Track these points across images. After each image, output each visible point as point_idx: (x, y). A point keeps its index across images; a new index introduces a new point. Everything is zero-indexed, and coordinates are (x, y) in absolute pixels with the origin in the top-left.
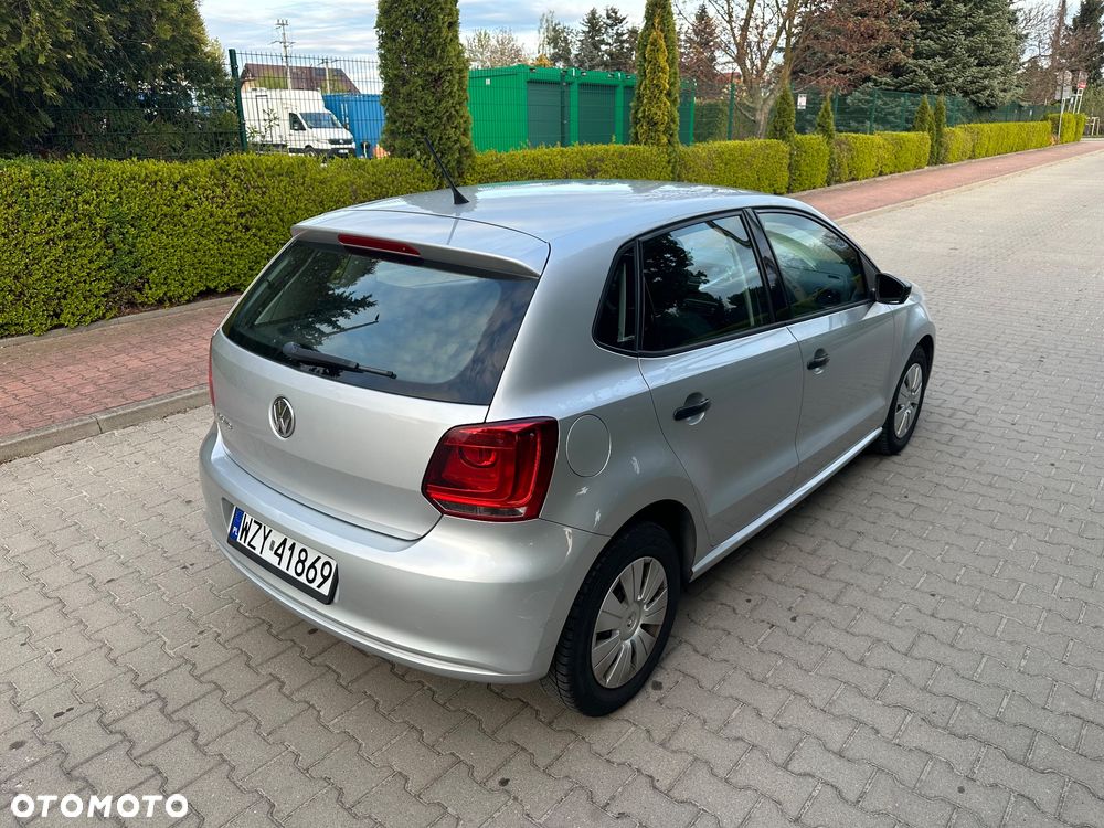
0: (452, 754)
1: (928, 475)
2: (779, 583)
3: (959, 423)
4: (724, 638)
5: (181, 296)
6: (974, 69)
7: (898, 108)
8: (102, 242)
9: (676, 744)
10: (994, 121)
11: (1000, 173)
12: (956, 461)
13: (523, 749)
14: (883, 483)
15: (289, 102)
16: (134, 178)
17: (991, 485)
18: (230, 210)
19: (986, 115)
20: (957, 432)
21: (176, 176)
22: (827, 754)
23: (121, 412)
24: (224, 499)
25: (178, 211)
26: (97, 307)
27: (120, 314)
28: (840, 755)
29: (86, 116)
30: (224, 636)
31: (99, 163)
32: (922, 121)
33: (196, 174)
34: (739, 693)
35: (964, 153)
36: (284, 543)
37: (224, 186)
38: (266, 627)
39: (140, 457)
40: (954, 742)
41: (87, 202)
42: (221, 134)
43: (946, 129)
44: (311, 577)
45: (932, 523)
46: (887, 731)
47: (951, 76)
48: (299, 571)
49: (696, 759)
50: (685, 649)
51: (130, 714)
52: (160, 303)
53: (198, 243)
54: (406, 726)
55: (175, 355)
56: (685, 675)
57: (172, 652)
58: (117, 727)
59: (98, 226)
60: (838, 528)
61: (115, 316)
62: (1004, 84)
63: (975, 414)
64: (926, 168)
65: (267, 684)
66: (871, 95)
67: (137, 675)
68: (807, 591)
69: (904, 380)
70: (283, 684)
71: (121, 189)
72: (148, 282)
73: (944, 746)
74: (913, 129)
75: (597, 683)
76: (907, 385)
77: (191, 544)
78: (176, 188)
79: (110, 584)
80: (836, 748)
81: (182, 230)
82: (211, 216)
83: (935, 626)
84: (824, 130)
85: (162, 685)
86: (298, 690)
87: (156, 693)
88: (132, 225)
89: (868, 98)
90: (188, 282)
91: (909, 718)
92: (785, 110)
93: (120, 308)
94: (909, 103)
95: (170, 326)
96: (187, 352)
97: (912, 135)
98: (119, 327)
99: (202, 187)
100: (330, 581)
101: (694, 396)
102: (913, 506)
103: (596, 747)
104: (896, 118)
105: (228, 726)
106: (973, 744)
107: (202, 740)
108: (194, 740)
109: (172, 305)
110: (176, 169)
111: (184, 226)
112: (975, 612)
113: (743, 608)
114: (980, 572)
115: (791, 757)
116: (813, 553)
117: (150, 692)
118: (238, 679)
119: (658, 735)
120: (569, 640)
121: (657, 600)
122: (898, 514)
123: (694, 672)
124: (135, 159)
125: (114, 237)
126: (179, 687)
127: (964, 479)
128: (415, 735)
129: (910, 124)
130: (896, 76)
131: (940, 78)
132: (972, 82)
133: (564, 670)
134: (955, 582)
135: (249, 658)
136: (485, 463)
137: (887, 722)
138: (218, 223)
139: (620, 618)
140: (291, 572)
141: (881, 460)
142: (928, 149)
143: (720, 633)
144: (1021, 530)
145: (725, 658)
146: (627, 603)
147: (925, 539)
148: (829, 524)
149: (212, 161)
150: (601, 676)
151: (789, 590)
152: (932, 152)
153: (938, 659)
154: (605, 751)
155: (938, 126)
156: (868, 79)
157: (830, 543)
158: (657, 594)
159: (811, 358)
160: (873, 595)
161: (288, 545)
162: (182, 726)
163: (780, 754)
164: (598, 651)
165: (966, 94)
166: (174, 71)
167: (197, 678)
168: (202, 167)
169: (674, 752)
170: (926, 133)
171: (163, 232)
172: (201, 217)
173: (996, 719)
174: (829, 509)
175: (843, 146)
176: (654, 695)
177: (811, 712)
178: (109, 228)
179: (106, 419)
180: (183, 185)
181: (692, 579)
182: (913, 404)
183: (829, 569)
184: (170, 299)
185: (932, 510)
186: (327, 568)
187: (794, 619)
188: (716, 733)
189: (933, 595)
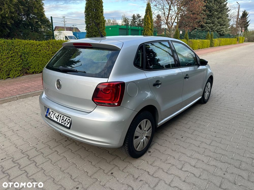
0: (99, 167)
1: (213, 108)
2: (178, 130)
3: (219, 97)
4: (166, 141)
5: (38, 71)
6: (219, 26)
7: (203, 35)
8: (20, 58)
9: (154, 165)
10: (224, 38)
11: (226, 49)
12: (219, 105)
13: (117, 166)
14: (202, 109)
15: (65, 33)
16: (28, 44)
17: (227, 110)
18: (50, 52)
19: (222, 37)
20: (219, 99)
21: (38, 43)
22: (191, 166)
23: (22, 95)
24: (44, 106)
25: (38, 52)
26: (18, 73)
27: (24, 75)
28: (194, 167)
29: (17, 30)
30: (44, 142)
31: (20, 40)
32: (208, 37)
33: (42, 43)
34: (169, 153)
35: (217, 45)
36: (59, 115)
37: (49, 46)
38: (54, 140)
39: (26, 105)
40: (222, 164)
41: (17, 49)
42: (48, 35)
43: (213, 39)
44: (65, 123)
45: (214, 118)
46: (205, 161)
47: (214, 28)
48: (62, 122)
49: (159, 168)
50: (156, 144)
51: (20, 159)
52: (33, 73)
53: (42, 59)
54: (88, 161)
55: (36, 84)
56: (156, 150)
57: (31, 146)
58: (17, 162)
59: (19, 54)
60: (192, 119)
61: (22, 76)
62: (226, 30)
63: (223, 95)
64: (209, 48)
65: (54, 152)
66: (196, 32)
67: (22, 150)
68: (185, 132)
69: (206, 86)
70: (58, 152)
71: (25, 46)
72: (30, 68)
73: (219, 165)
74: (206, 39)
75: (135, 149)
76: (207, 87)
77: (37, 122)
78: (37, 46)
79: (17, 131)
80: (193, 165)
81: (39, 56)
82: (46, 53)
83: (216, 139)
84: (186, 38)
85: (28, 153)
86: (62, 153)
87: (27, 154)
88: (27, 55)
89: (196, 33)
90: (40, 68)
91: (211, 159)
92: (177, 34)
93: (24, 74)
94: (205, 34)
95: (35, 78)
96: (39, 83)
97: (206, 40)
98: (23, 78)
99: (44, 47)
100: (69, 124)
101: (158, 81)
102: (209, 114)
103: (135, 166)
104: (202, 37)
105: (44, 161)
106: (226, 164)
107: (37, 165)
108: (36, 165)
109: (36, 73)
110: (38, 42)
111: (39, 55)
112: (225, 136)
113: (170, 135)
114: (226, 128)
115: (182, 167)
116: (186, 124)
117: (25, 154)
118: (47, 151)
119: (150, 163)
120: (128, 137)
121: (149, 130)
122: (206, 116)
123: (158, 149)
124: (28, 40)
125: (23, 57)
126: (32, 153)
127: (221, 108)
128: (90, 163)
129: (205, 38)
130: (202, 28)
131: (212, 28)
132: (219, 29)
133: (127, 145)
134: (220, 130)
135: (50, 147)
136: (107, 92)
137: (205, 159)
138: (47, 55)
139: (140, 133)
140: (60, 122)
141: (202, 105)
142: (209, 43)
143: (165, 141)
144: (235, 119)
145: (166, 146)
146: (142, 130)
147: (213, 121)
148: (190, 118)
149: (46, 41)
150: (136, 147)
151: (181, 131)
152: (210, 44)
153: (217, 146)
154: (137, 166)
155: (212, 39)
156: (195, 28)
157: (190, 122)
158: (149, 129)
159: (185, 76)
160: (201, 132)
161: (60, 116)
162: (33, 162)
163: (180, 167)
164: (135, 141)
165: (218, 32)
166: (38, 21)
167: (37, 151)
168: (44, 42)
169: (153, 166)
170: (209, 40)
171: (34, 56)
172: (43, 53)
173: (232, 159)
174: (190, 115)
175: (190, 42)
176: (149, 154)
177: (187, 157)
178: (21, 55)
179: (19, 97)
180: (39, 46)
181: (158, 127)
182: (209, 92)
183: (190, 127)
184: (35, 72)
185: (214, 115)
186: (69, 120)
187: (182, 138)
188: (164, 162)
189: (215, 132)
